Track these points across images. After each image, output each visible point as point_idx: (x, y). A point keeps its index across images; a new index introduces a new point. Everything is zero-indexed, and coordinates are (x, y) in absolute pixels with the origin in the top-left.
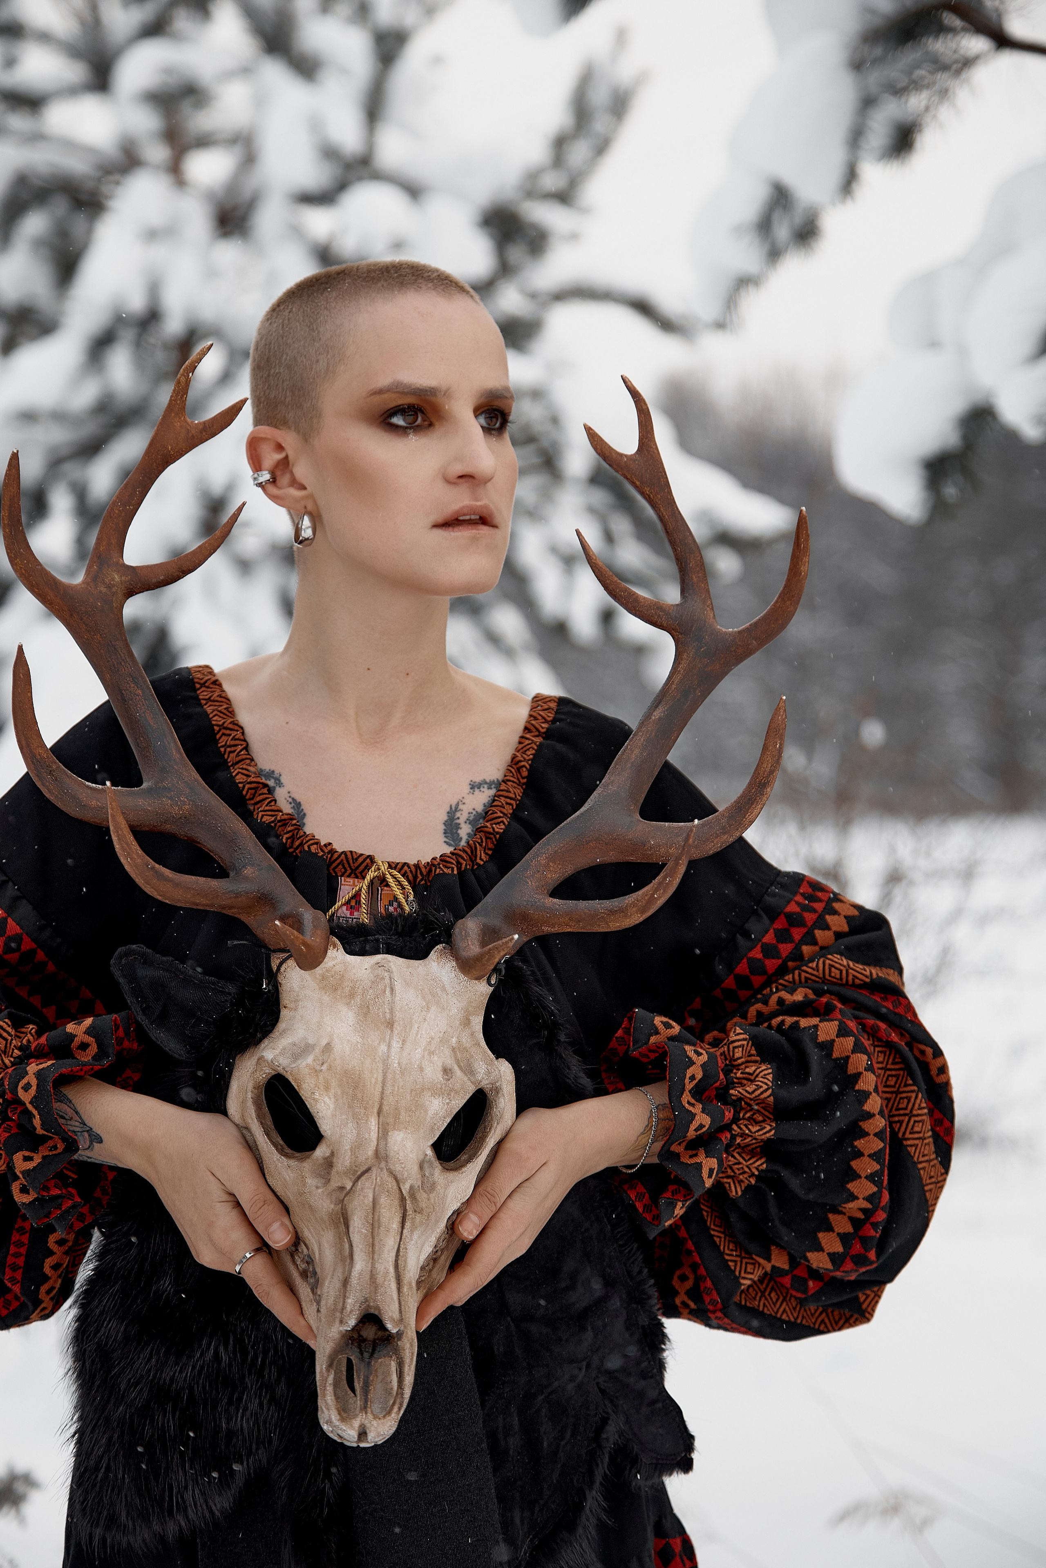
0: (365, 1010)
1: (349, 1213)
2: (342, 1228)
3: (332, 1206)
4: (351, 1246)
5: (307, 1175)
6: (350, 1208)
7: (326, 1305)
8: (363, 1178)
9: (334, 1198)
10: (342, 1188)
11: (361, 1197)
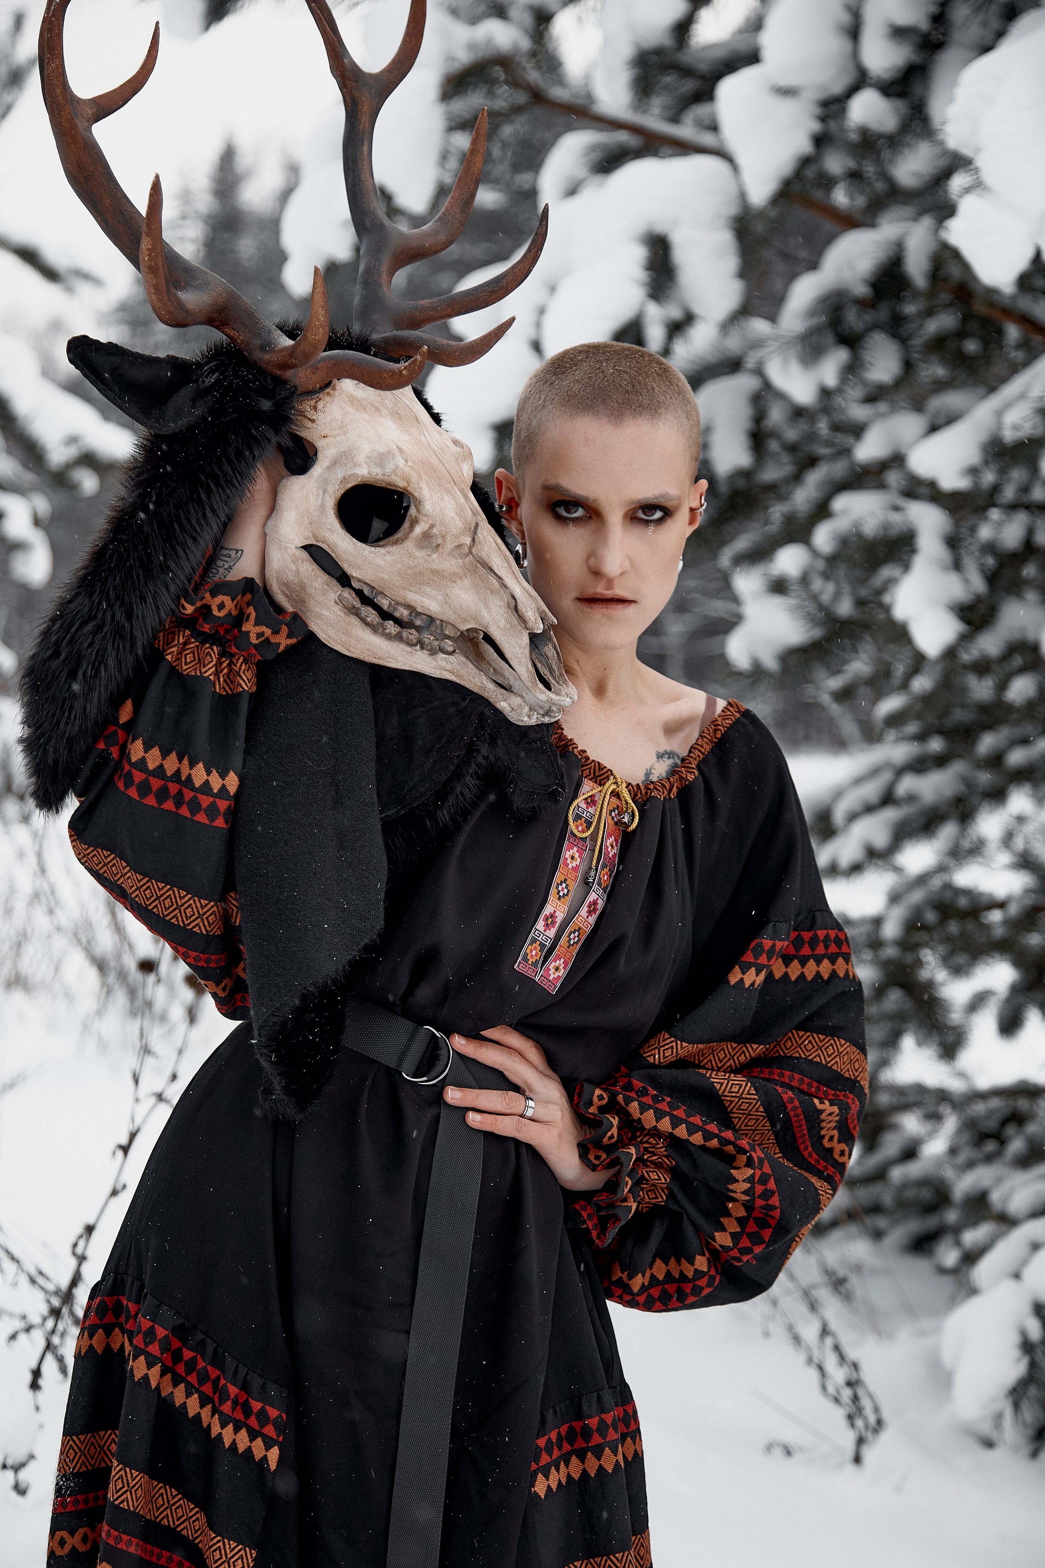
0: (397, 415)
1: (485, 558)
2: (482, 571)
3: (460, 561)
4: (499, 578)
5: (414, 551)
6: (484, 555)
7: (498, 627)
8: (479, 531)
9: (456, 555)
10: (460, 546)
11: (488, 543)
